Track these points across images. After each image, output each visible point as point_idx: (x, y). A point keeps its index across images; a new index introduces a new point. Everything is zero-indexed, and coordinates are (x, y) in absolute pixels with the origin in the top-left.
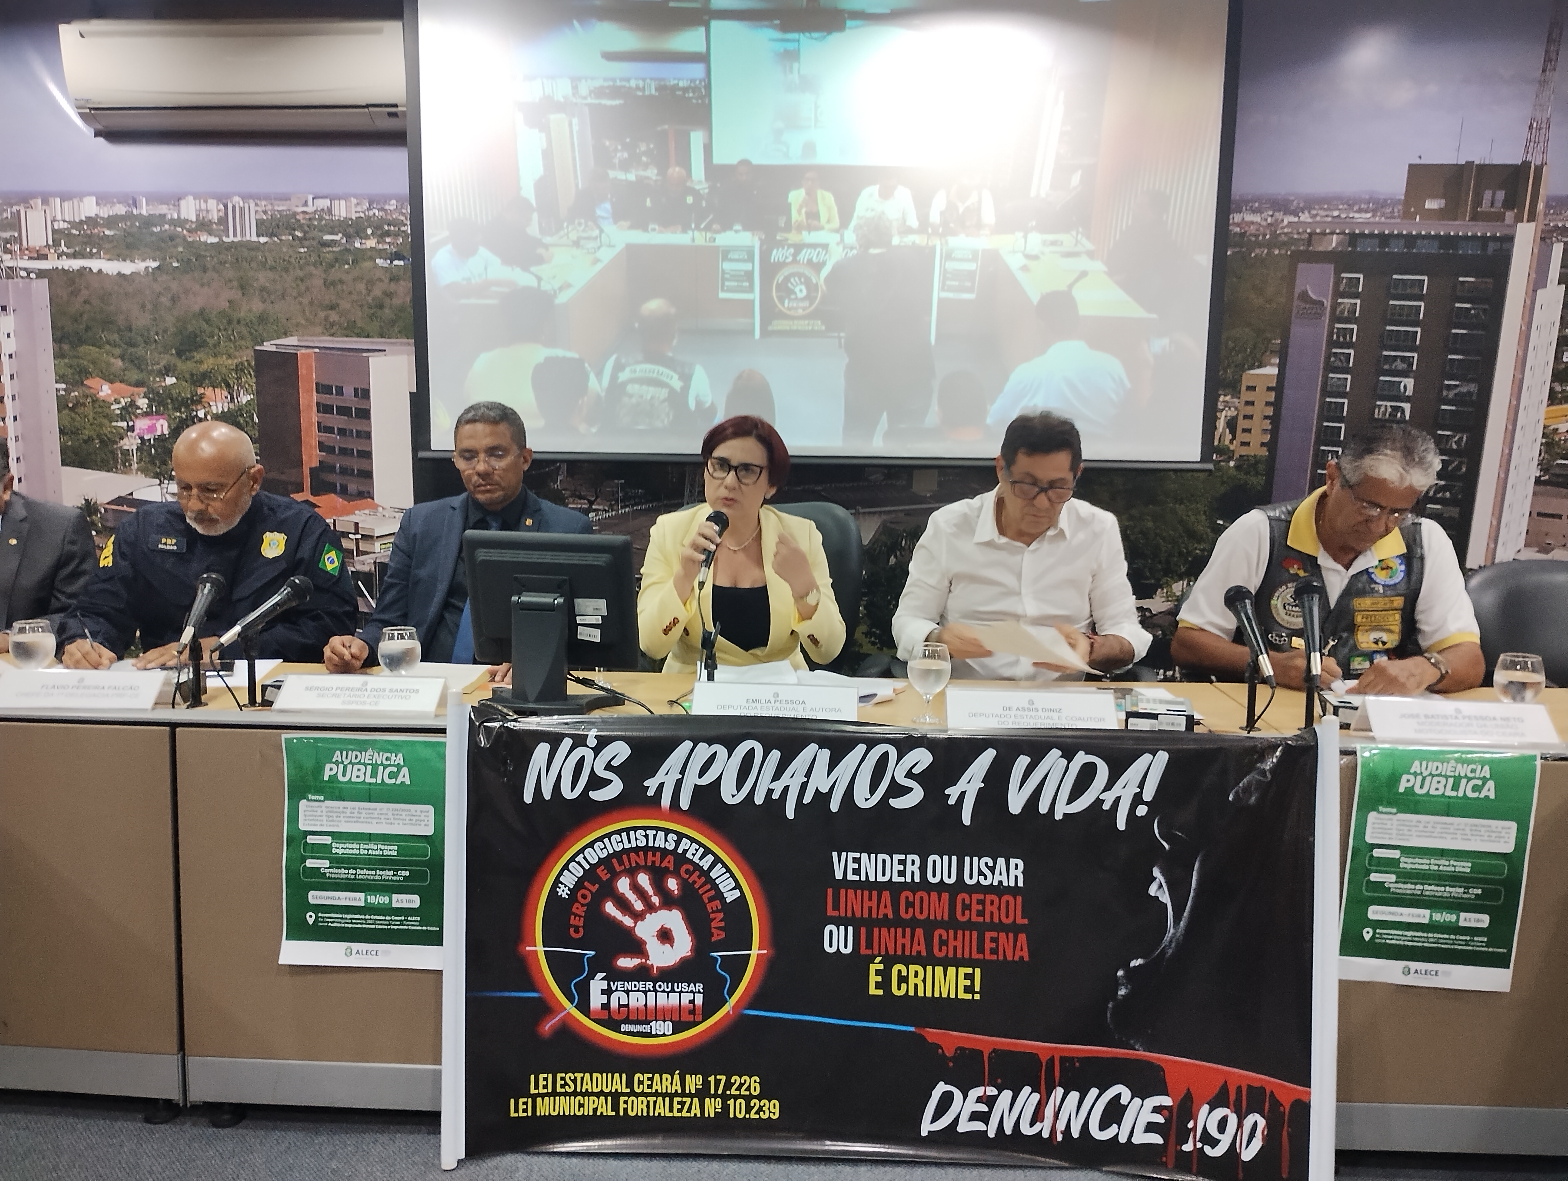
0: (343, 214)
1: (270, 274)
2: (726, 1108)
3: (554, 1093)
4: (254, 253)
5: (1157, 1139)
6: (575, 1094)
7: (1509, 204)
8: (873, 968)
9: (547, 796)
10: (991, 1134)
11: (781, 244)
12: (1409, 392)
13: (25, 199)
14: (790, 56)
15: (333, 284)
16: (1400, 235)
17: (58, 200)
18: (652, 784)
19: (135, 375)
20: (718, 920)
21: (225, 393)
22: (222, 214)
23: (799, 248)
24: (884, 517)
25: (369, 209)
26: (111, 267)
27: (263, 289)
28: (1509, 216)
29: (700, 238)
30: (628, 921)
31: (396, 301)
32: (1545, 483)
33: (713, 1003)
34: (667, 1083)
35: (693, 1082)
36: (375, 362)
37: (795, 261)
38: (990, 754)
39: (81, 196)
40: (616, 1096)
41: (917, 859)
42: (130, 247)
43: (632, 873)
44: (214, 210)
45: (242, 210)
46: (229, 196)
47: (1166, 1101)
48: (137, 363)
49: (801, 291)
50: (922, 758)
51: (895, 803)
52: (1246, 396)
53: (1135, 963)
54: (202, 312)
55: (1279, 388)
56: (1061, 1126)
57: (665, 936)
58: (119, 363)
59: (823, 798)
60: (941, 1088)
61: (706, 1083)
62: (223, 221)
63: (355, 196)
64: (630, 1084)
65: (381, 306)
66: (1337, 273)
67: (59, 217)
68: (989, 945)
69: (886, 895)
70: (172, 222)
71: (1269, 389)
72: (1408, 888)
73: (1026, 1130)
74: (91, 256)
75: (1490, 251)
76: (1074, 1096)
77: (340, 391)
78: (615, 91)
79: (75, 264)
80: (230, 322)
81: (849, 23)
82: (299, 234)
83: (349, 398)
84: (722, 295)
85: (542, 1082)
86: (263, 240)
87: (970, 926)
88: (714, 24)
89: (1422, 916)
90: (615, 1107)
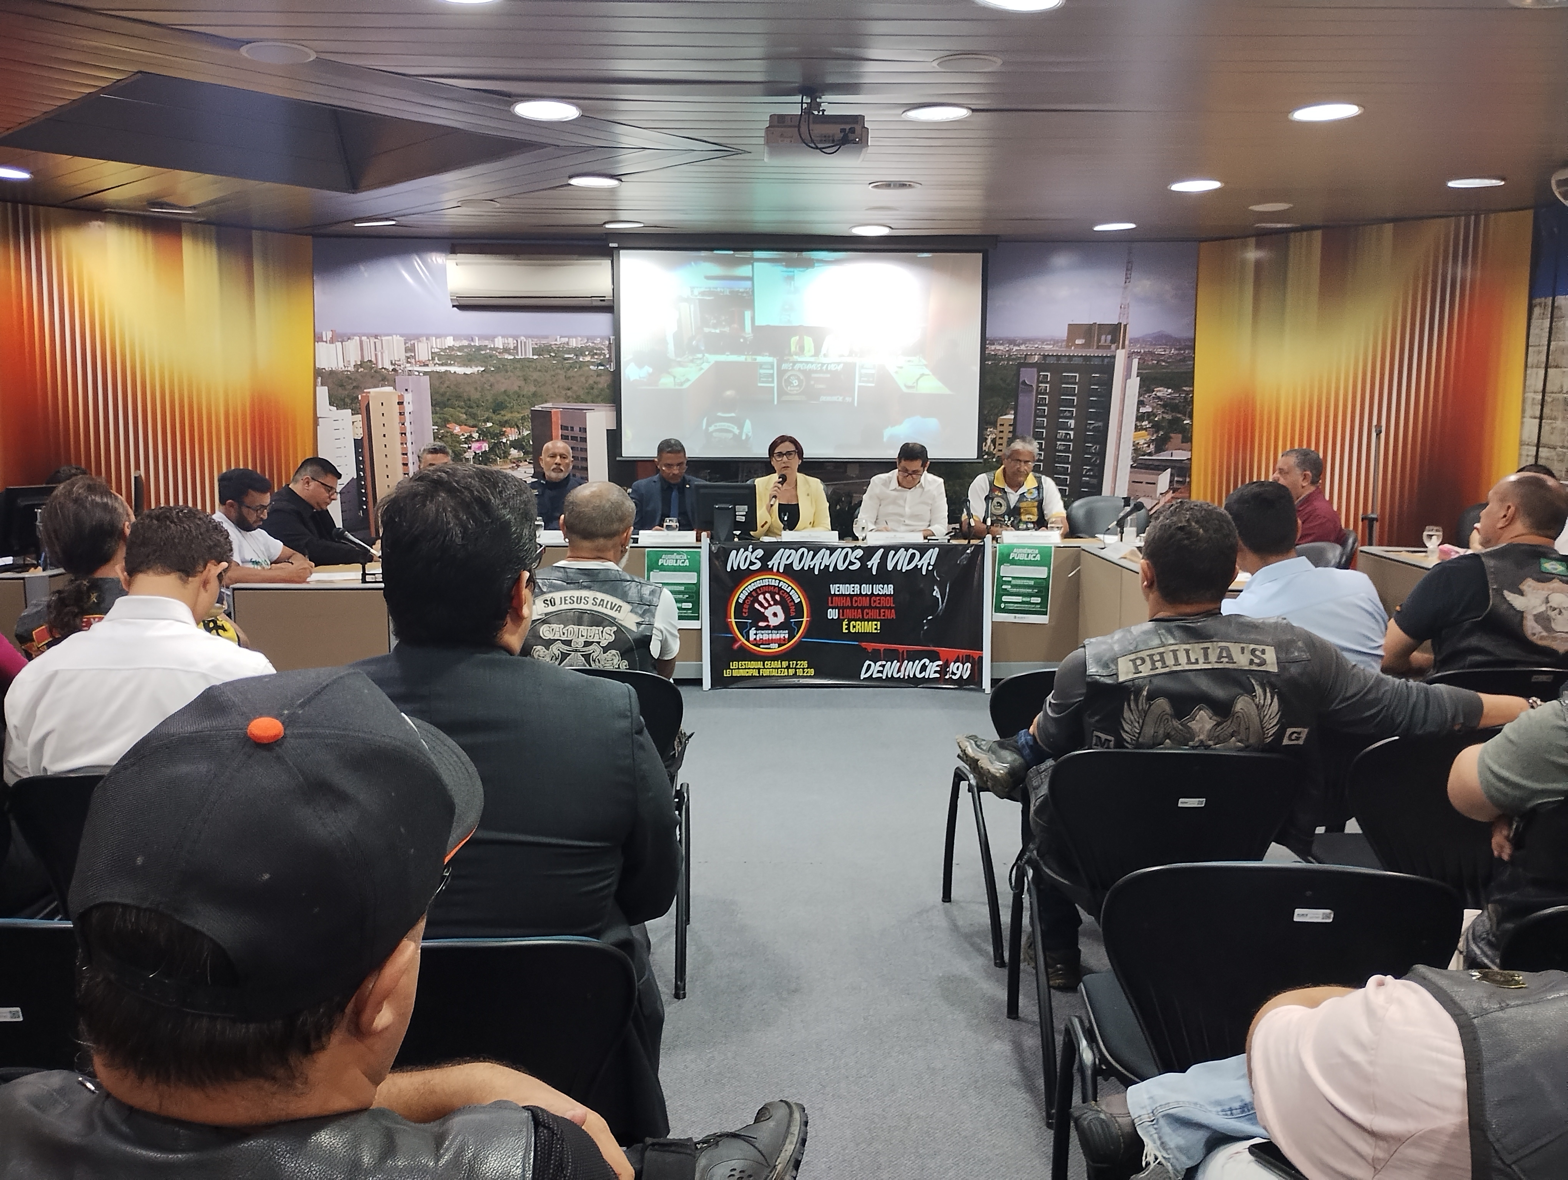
0: (575, 345)
1: (538, 373)
2: (796, 672)
3: (738, 669)
4: (531, 363)
5: (938, 675)
6: (745, 669)
7: (1113, 341)
8: (844, 623)
9: (735, 568)
10: (884, 678)
11: (787, 361)
12: (1072, 427)
13: (417, 337)
14: (790, 278)
15: (569, 378)
16: (1065, 356)
17: (434, 338)
18: (770, 564)
19: (472, 422)
20: (793, 609)
21: (516, 430)
22: (515, 345)
23: (795, 363)
24: (834, 487)
25: (587, 343)
26: (460, 370)
27: (535, 380)
28: (1113, 346)
29: (749, 359)
30: (762, 610)
31: (600, 386)
32: (1135, 467)
33: (791, 637)
34: (776, 664)
35: (785, 664)
36: (589, 415)
37: (793, 369)
38: (882, 550)
39: (446, 336)
40: (759, 669)
41: (858, 586)
42: (470, 360)
43: (764, 594)
44: (511, 343)
45: (525, 343)
46: (519, 336)
47: (940, 663)
48: (473, 416)
49: (796, 383)
50: (859, 553)
51: (850, 567)
52: (1000, 428)
53: (930, 618)
54: (505, 391)
55: (1014, 425)
56: (907, 674)
57: (775, 615)
58: (465, 416)
59: (827, 567)
60: (868, 662)
61: (789, 664)
62: (516, 348)
63: (580, 336)
64: (764, 665)
65: (593, 388)
66: (1039, 372)
67: (434, 346)
68: (882, 614)
69: (848, 598)
70: (491, 349)
71: (1010, 425)
72: (1015, 590)
73: (895, 676)
74: (451, 365)
75: (1105, 363)
76: (911, 663)
77: (572, 429)
78: (710, 293)
79: (443, 369)
80: (519, 396)
81: (816, 265)
82: (553, 354)
83: (577, 432)
84: (760, 385)
85: (734, 665)
86: (535, 357)
87: (876, 608)
88: (755, 264)
89: (1019, 599)
90: (759, 673)
